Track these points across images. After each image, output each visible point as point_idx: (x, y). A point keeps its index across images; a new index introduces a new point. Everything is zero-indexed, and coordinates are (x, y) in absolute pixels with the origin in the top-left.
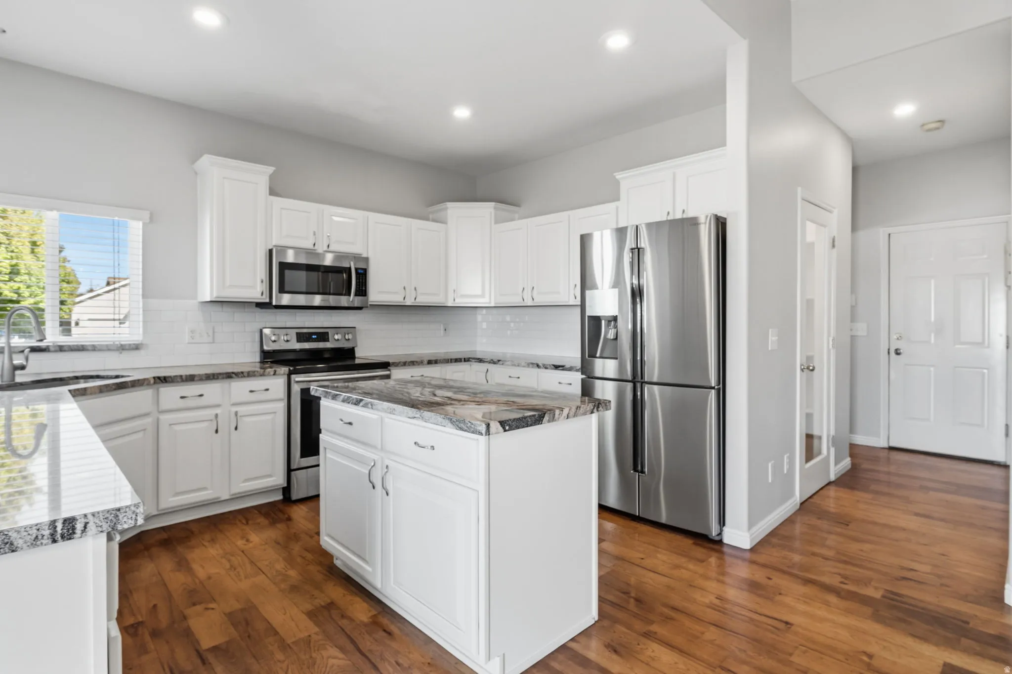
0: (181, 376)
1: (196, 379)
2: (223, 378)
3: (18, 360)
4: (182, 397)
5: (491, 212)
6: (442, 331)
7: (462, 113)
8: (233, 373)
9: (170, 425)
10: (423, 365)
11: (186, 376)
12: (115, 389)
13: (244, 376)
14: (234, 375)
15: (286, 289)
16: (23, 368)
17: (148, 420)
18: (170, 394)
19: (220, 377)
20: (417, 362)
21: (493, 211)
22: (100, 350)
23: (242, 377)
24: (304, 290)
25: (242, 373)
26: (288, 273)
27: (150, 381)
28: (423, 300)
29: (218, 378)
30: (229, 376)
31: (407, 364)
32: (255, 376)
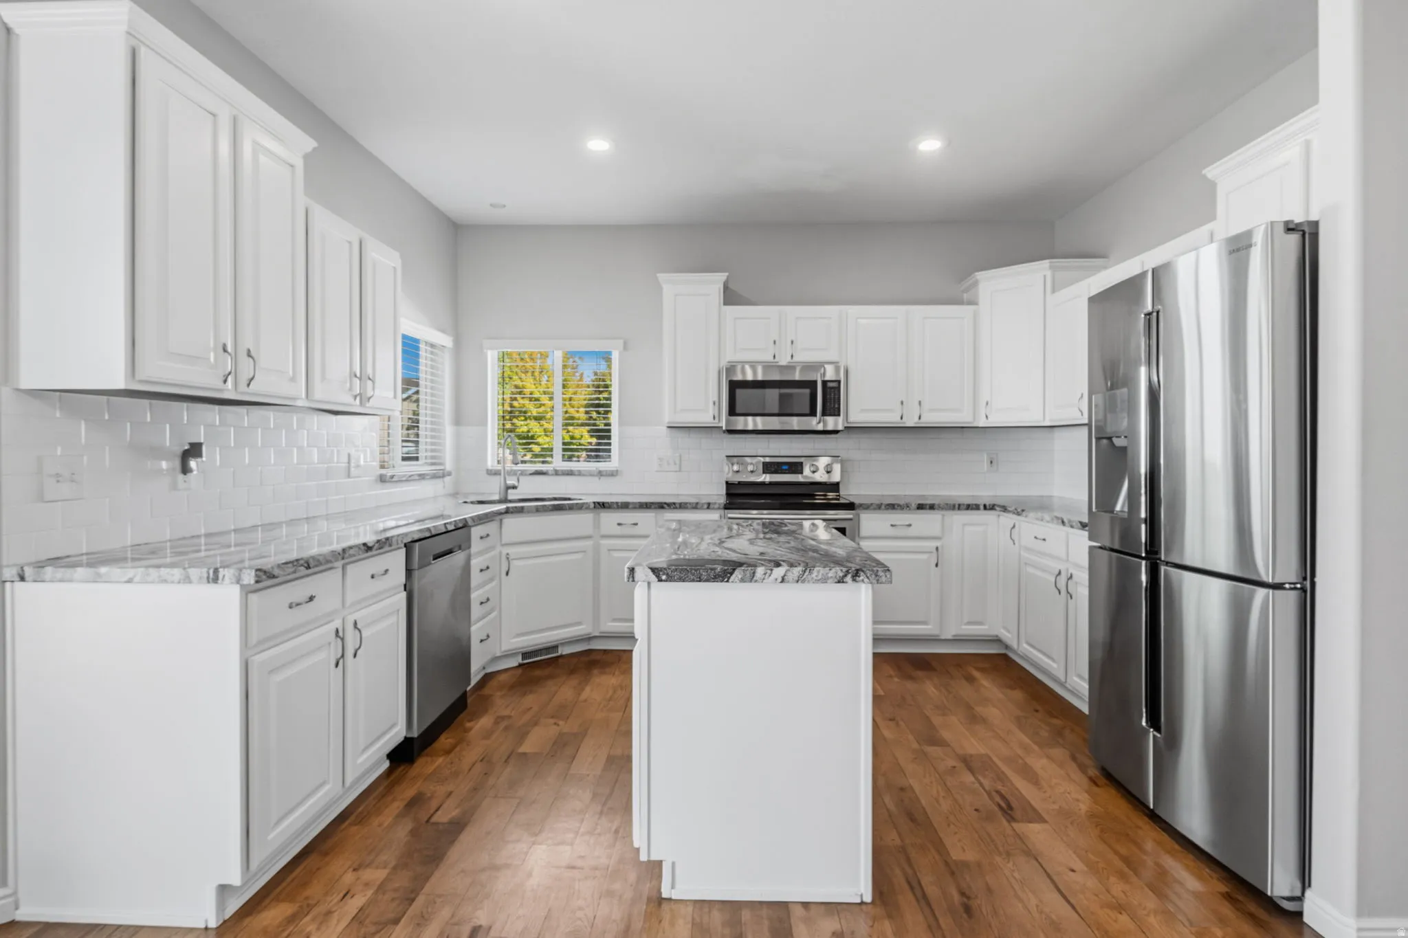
0: (617, 503)
1: (631, 506)
2: (655, 508)
3: (510, 482)
4: (619, 524)
5: (1045, 276)
6: (986, 465)
7: (930, 145)
8: (665, 503)
9: (609, 550)
10: (910, 509)
11: (622, 503)
12: (552, 510)
13: (676, 508)
14: (665, 506)
15: (738, 410)
16: (514, 487)
17: (589, 543)
18: (609, 520)
19: (653, 507)
20: (899, 505)
21: (1049, 274)
22: (584, 475)
23: (674, 508)
24: (776, 411)
25: (674, 504)
26: (739, 392)
27: (589, 506)
28: (930, 419)
29: (650, 508)
30: (661, 506)
31: (883, 507)
32: (687, 508)
